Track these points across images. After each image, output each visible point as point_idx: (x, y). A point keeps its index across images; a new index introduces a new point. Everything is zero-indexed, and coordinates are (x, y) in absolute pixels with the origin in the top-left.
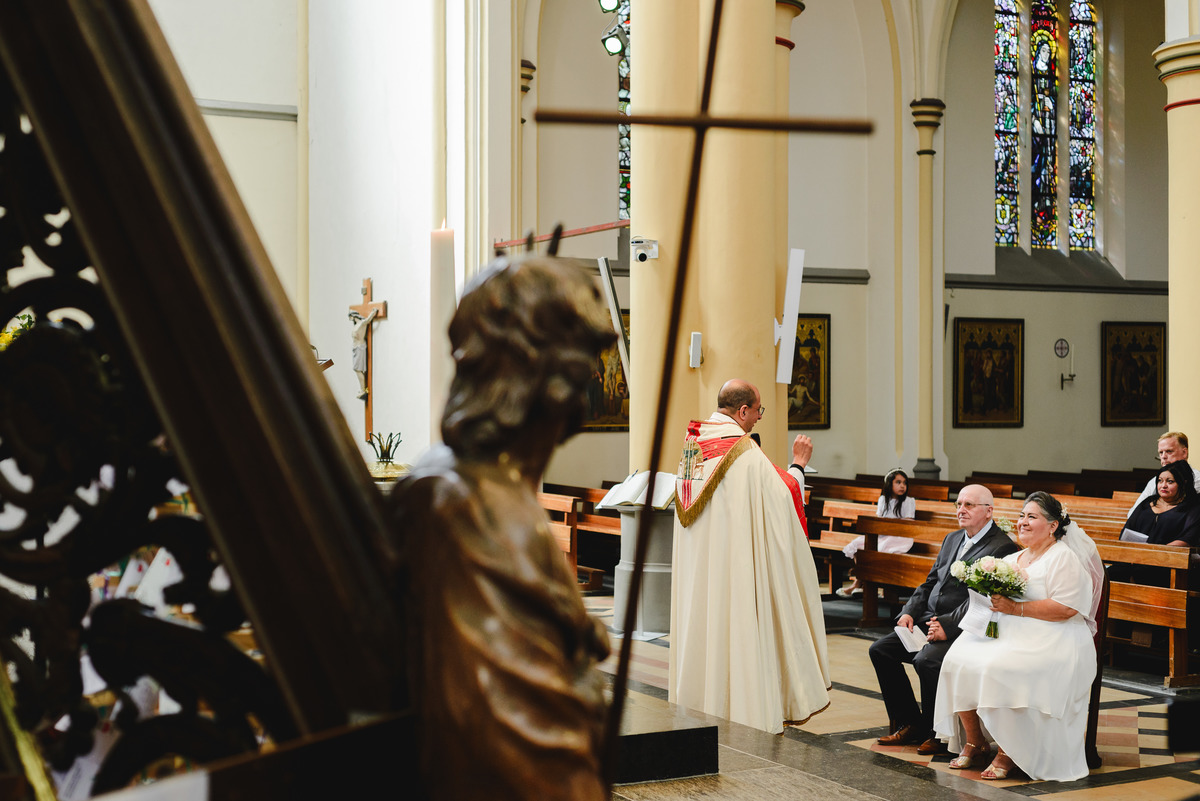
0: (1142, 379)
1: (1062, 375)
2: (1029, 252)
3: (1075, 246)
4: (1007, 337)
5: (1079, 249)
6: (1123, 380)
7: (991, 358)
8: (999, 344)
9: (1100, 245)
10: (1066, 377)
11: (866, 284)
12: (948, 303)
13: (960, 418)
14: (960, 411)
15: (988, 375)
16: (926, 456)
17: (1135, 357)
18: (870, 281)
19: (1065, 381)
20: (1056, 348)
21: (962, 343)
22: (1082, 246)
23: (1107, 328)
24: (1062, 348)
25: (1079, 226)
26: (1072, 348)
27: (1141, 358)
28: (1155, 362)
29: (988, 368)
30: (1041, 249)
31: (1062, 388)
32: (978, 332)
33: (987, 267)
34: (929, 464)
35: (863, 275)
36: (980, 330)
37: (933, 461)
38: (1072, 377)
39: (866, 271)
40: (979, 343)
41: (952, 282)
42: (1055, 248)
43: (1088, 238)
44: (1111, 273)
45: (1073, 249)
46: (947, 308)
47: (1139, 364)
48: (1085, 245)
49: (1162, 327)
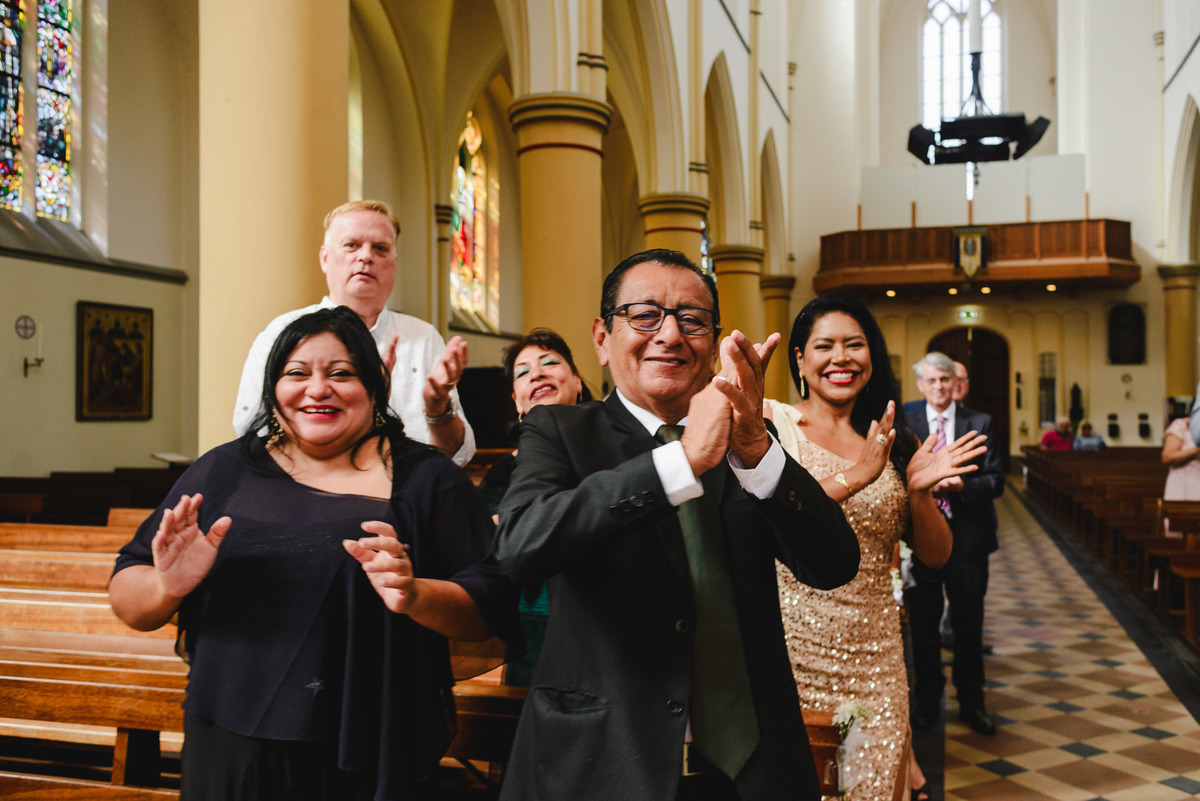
0: (126, 369)
1: (26, 361)
3: (43, 211)
5: (48, 216)
6: (104, 370)
9: (76, 217)
10: (31, 361)
17: (118, 343)
19: (29, 366)
20: (17, 327)
22: (53, 213)
23: (83, 308)
24: (25, 327)
25: (49, 190)
26: (40, 327)
27: (125, 346)
28: (140, 350)
31: (26, 374)
38: (39, 362)
42: (17, 209)
43: (61, 206)
45: (41, 215)
47: (123, 352)
48: (58, 213)
49: (149, 313)
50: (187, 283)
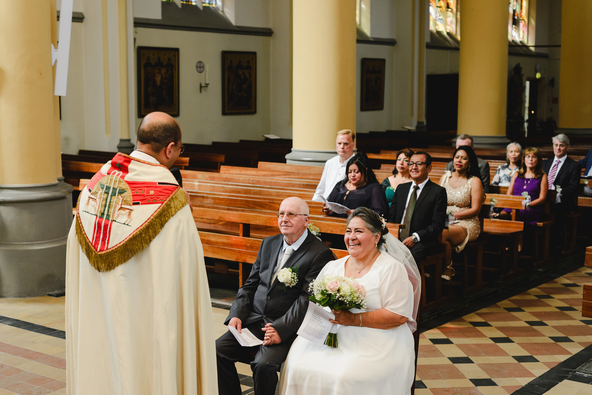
0: (244, 86)
1: (201, 84)
2: (180, 6)
3: (205, 3)
4: (169, 59)
5: (207, 5)
6: (234, 87)
7: (160, 73)
8: (165, 64)
9: (219, 3)
10: (203, 85)
11: (82, 22)
12: (136, 37)
13: (142, 111)
14: (142, 107)
15: (158, 84)
16: (125, 137)
17: (240, 73)
18: (84, 20)
19: (202, 87)
20: (197, 67)
21: (143, 63)
22: (209, 4)
23: (225, 55)
24: (200, 67)
26: (206, 67)
27: (243, 73)
28: (250, 76)
29: (158, 79)
30: (186, 4)
31: (201, 91)
32: (152, 56)
33: (156, 14)
34: (127, 143)
35: (81, 16)
36: (153, 55)
37: (129, 140)
38: (207, 85)
39: (81, 14)
40: (153, 63)
41: (139, 23)
42: (194, 3)
44: (225, 21)
45: (204, 5)
46: (135, 39)
47: (243, 77)
48: (211, 3)
49: (254, 54)
50: (273, 35)
